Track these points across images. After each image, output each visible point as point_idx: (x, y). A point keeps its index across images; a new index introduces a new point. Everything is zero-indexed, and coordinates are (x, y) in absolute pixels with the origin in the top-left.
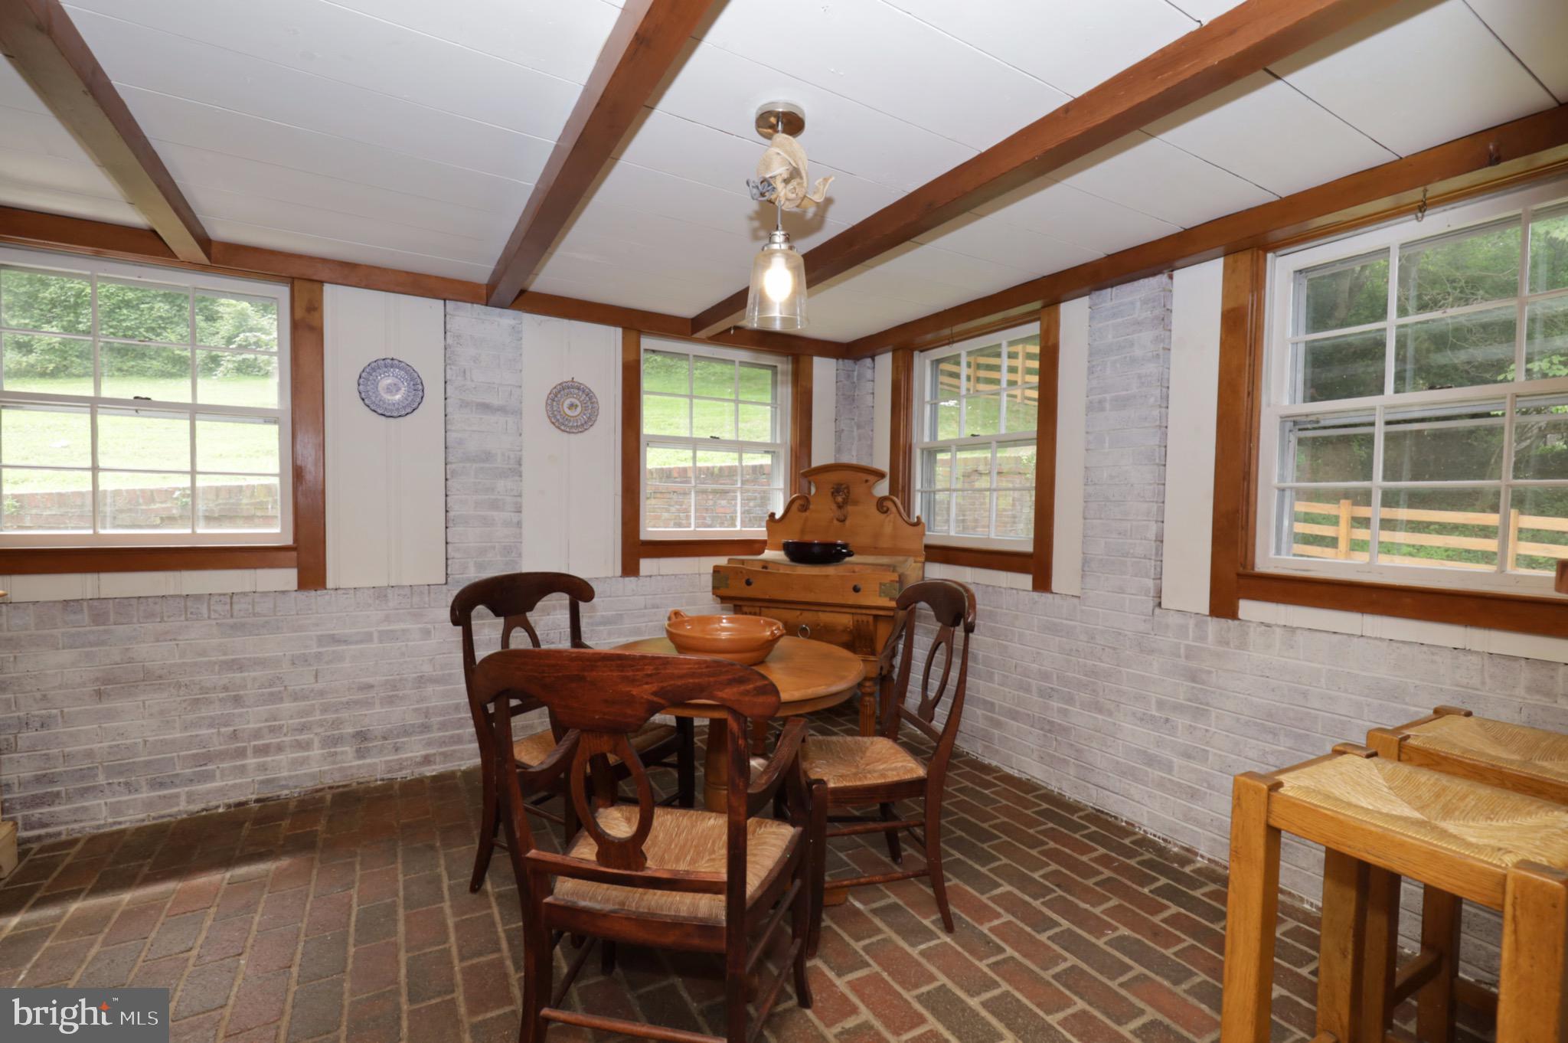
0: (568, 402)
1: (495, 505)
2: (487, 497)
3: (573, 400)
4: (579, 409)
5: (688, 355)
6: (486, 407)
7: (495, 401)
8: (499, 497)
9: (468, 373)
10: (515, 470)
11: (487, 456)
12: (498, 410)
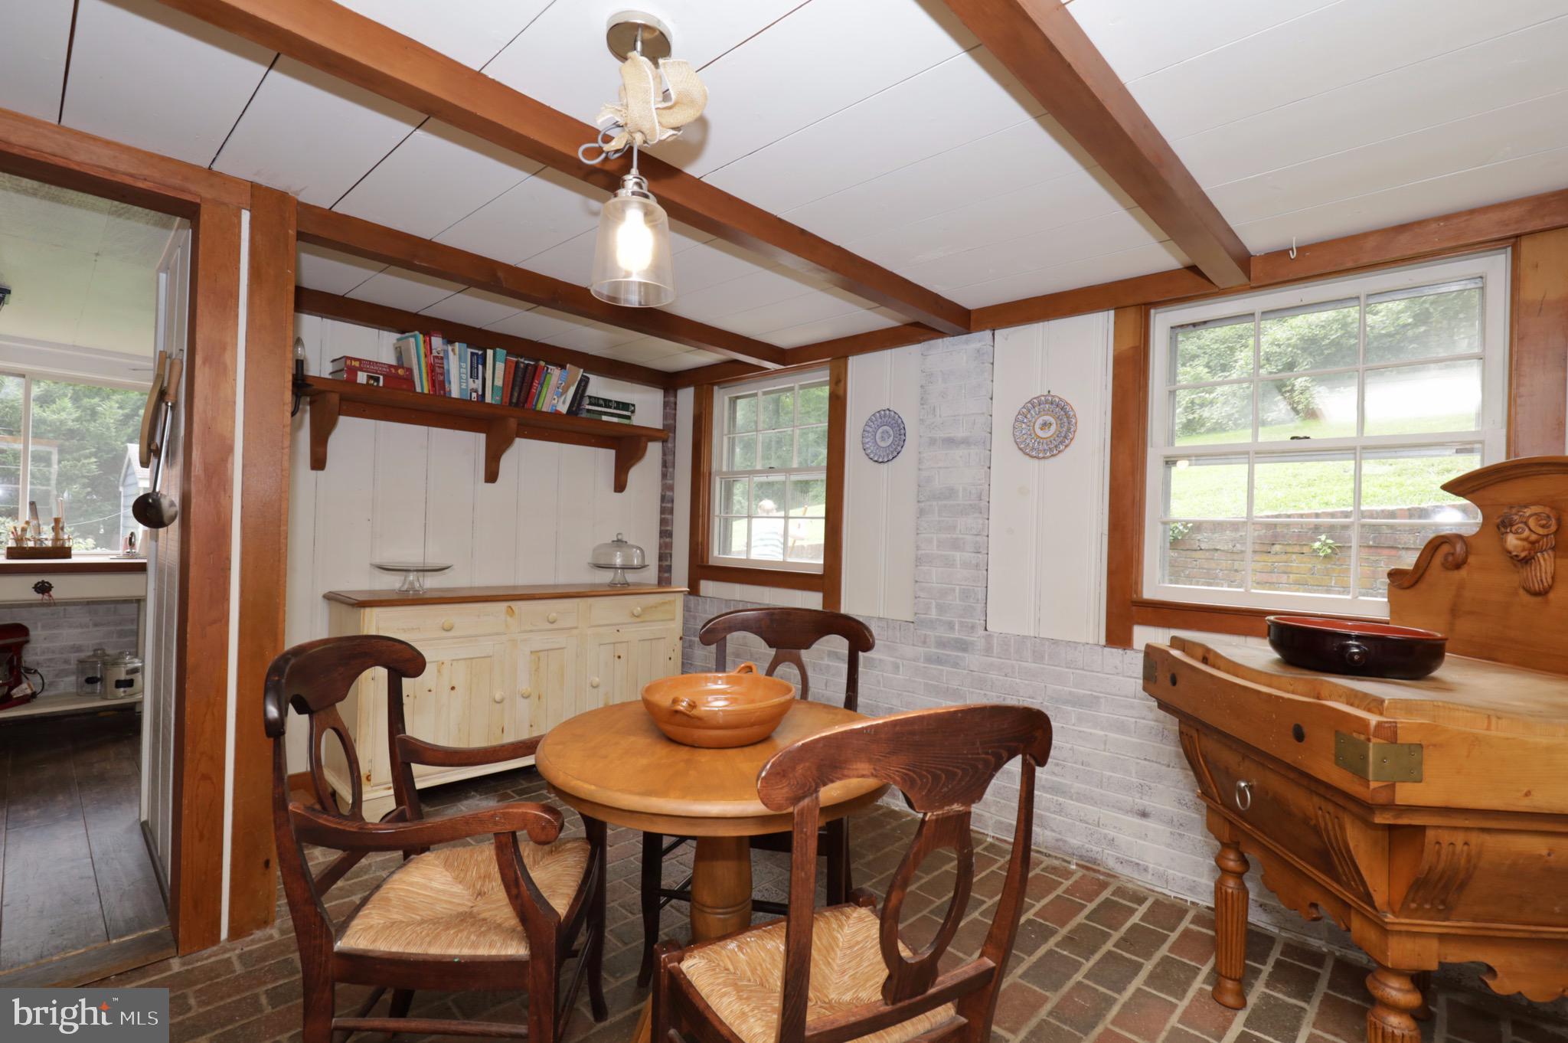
0: (1040, 421)
1: (956, 545)
2: (949, 536)
3: (1046, 418)
4: (1053, 428)
5: (1253, 314)
6: (950, 442)
7: (960, 433)
8: (961, 536)
9: (938, 410)
10: (980, 505)
11: (951, 493)
12: (963, 443)
